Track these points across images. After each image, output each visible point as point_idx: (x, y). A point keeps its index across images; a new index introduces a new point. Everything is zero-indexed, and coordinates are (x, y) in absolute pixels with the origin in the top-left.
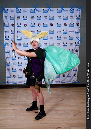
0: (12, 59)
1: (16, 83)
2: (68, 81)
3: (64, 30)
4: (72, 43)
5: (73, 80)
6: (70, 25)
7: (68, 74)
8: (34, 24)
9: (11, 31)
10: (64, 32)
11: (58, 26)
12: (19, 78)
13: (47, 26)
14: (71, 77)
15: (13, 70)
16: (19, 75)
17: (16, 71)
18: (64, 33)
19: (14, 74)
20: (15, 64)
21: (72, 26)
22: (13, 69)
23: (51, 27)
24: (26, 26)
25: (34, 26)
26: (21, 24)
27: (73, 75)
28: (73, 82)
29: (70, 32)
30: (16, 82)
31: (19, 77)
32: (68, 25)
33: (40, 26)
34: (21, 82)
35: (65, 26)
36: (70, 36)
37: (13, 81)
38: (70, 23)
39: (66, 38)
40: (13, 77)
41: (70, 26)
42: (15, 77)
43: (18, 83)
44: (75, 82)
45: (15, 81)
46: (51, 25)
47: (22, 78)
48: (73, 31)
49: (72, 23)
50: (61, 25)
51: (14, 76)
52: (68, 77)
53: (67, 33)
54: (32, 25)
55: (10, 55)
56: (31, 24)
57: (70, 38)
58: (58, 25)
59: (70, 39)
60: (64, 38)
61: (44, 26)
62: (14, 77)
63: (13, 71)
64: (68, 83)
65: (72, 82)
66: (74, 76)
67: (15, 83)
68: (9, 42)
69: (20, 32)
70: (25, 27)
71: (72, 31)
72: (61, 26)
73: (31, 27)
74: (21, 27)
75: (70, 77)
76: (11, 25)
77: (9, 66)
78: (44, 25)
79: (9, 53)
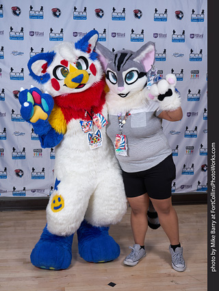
0: (13, 119)
1: (25, 194)
2: (182, 187)
3: (174, 32)
4: (198, 72)
5: (199, 183)
6: (194, 16)
7: (185, 166)
8: (85, 10)
9: (12, 29)
10: (175, 37)
11: (156, 19)
12: (33, 177)
13: (123, 18)
14: (192, 173)
15: (15, 154)
16: (33, 169)
17: (23, 157)
18: (174, 40)
19: (18, 164)
20: (22, 134)
21: (198, 20)
22: (14, 149)
23: (137, 19)
24: (58, 16)
25: (85, 18)
26: (42, 9)
27: (197, 167)
28: (199, 187)
29: (192, 36)
30: (24, 189)
31: (35, 174)
32: (188, 15)
33: (101, 17)
34: (39, 190)
35: (179, 20)
36: (192, 51)
37: (14, 189)
38: (193, 11)
39: (181, 55)
40: (15, 176)
41: (193, 20)
42: (21, 176)
43: (29, 195)
44: (203, 189)
45: (19, 188)
46: (136, 16)
47: (43, 177)
48: (201, 34)
49: (198, 11)
50: (165, 15)
51: (19, 173)
52: (183, 173)
53: (183, 40)
54: (76, 14)
55: (5, 106)
56: (75, 9)
57: (192, 56)
58: (157, 15)
59: (192, 59)
60: (175, 55)
61: (114, 18)
62: (18, 175)
63: (14, 158)
64: (184, 191)
65: (194, 189)
66: (203, 169)
67: (20, 194)
68: (4, 63)
69: (38, 34)
70: (56, 18)
71: (198, 36)
72: (165, 19)
73: (76, 18)
74: (41, 17)
75: (188, 173)
76: (11, 11)
77: (4, 141)
78: (115, 14)
79: (3, 99)
